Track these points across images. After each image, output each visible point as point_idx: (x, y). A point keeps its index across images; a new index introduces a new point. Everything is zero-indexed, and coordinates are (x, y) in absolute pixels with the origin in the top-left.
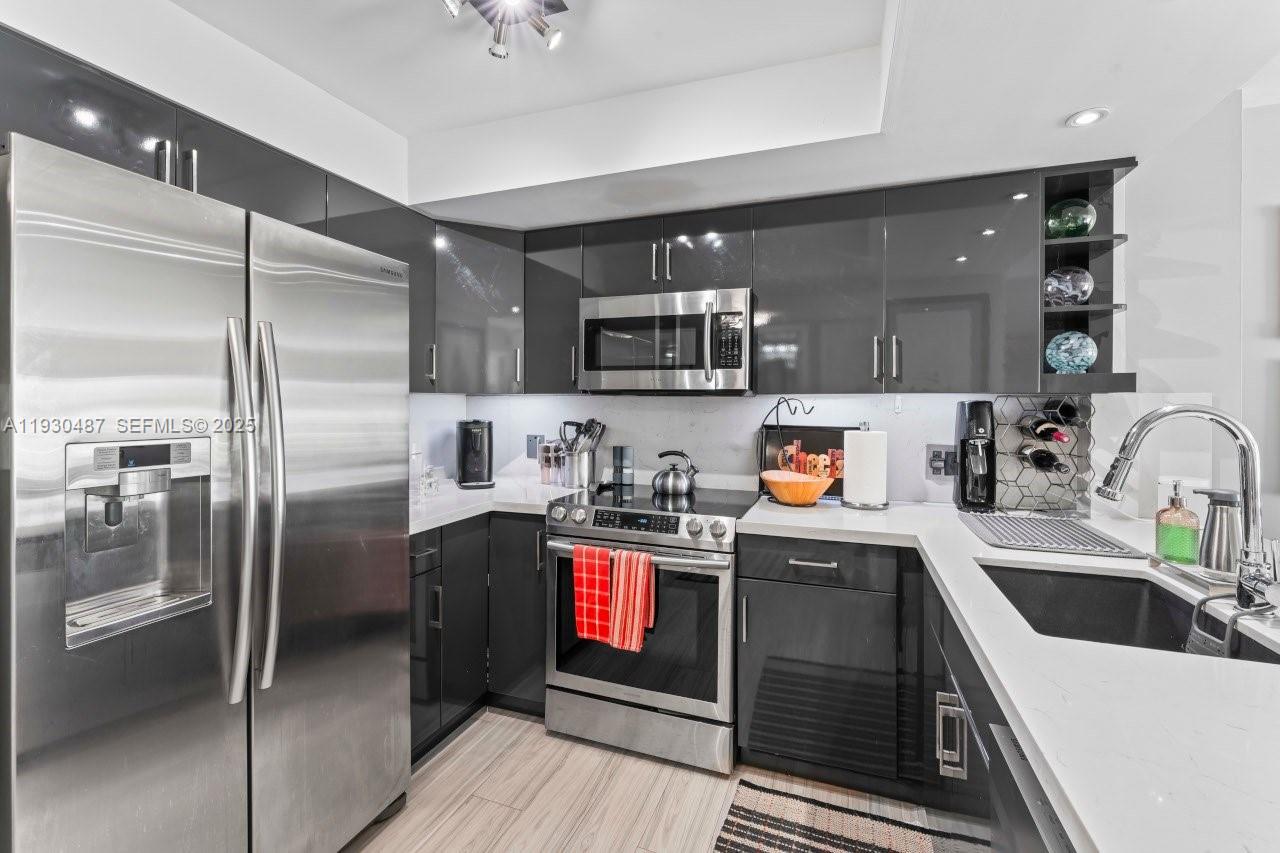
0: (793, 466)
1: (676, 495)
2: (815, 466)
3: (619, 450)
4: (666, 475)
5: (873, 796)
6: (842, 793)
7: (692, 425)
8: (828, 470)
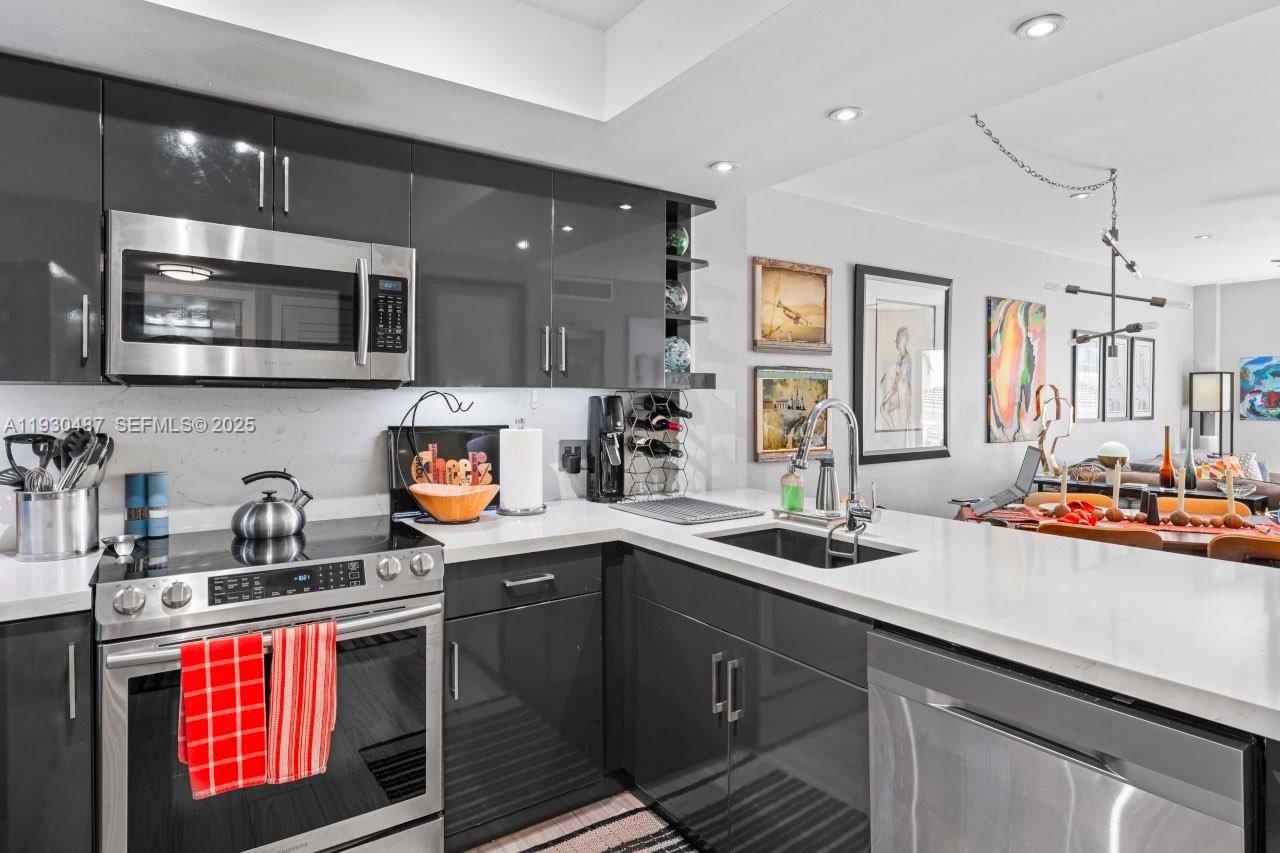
0: (431, 476)
1: (280, 538)
2: (456, 474)
3: (141, 482)
4: (259, 509)
5: (575, 811)
6: (551, 825)
7: (280, 431)
8: (470, 477)
